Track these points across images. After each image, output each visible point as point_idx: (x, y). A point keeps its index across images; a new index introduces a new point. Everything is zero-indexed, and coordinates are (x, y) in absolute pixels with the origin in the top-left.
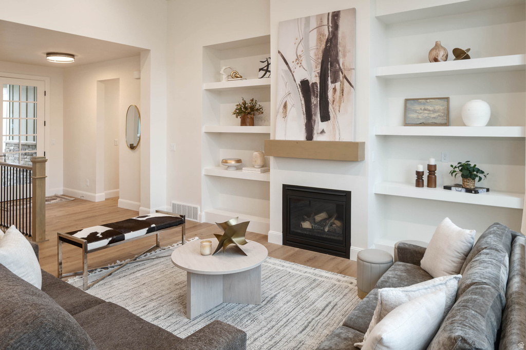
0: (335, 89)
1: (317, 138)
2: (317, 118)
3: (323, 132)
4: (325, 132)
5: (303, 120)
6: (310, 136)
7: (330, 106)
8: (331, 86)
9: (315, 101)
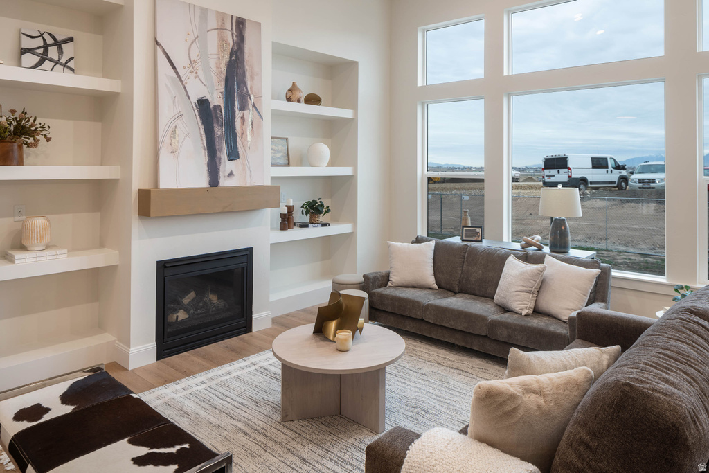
0: (243, 118)
1: (224, 182)
2: (223, 155)
3: (231, 174)
4: (234, 175)
5: (203, 158)
6: (214, 181)
7: (239, 139)
8: (238, 114)
9: (219, 131)
